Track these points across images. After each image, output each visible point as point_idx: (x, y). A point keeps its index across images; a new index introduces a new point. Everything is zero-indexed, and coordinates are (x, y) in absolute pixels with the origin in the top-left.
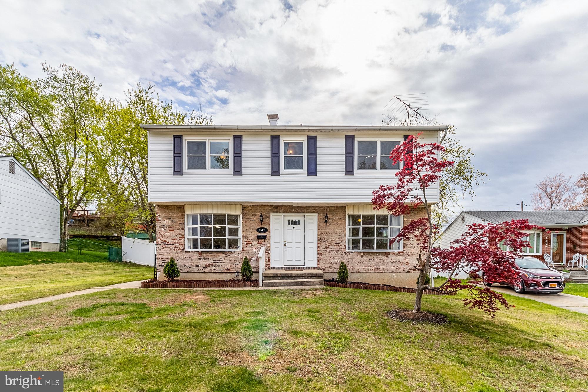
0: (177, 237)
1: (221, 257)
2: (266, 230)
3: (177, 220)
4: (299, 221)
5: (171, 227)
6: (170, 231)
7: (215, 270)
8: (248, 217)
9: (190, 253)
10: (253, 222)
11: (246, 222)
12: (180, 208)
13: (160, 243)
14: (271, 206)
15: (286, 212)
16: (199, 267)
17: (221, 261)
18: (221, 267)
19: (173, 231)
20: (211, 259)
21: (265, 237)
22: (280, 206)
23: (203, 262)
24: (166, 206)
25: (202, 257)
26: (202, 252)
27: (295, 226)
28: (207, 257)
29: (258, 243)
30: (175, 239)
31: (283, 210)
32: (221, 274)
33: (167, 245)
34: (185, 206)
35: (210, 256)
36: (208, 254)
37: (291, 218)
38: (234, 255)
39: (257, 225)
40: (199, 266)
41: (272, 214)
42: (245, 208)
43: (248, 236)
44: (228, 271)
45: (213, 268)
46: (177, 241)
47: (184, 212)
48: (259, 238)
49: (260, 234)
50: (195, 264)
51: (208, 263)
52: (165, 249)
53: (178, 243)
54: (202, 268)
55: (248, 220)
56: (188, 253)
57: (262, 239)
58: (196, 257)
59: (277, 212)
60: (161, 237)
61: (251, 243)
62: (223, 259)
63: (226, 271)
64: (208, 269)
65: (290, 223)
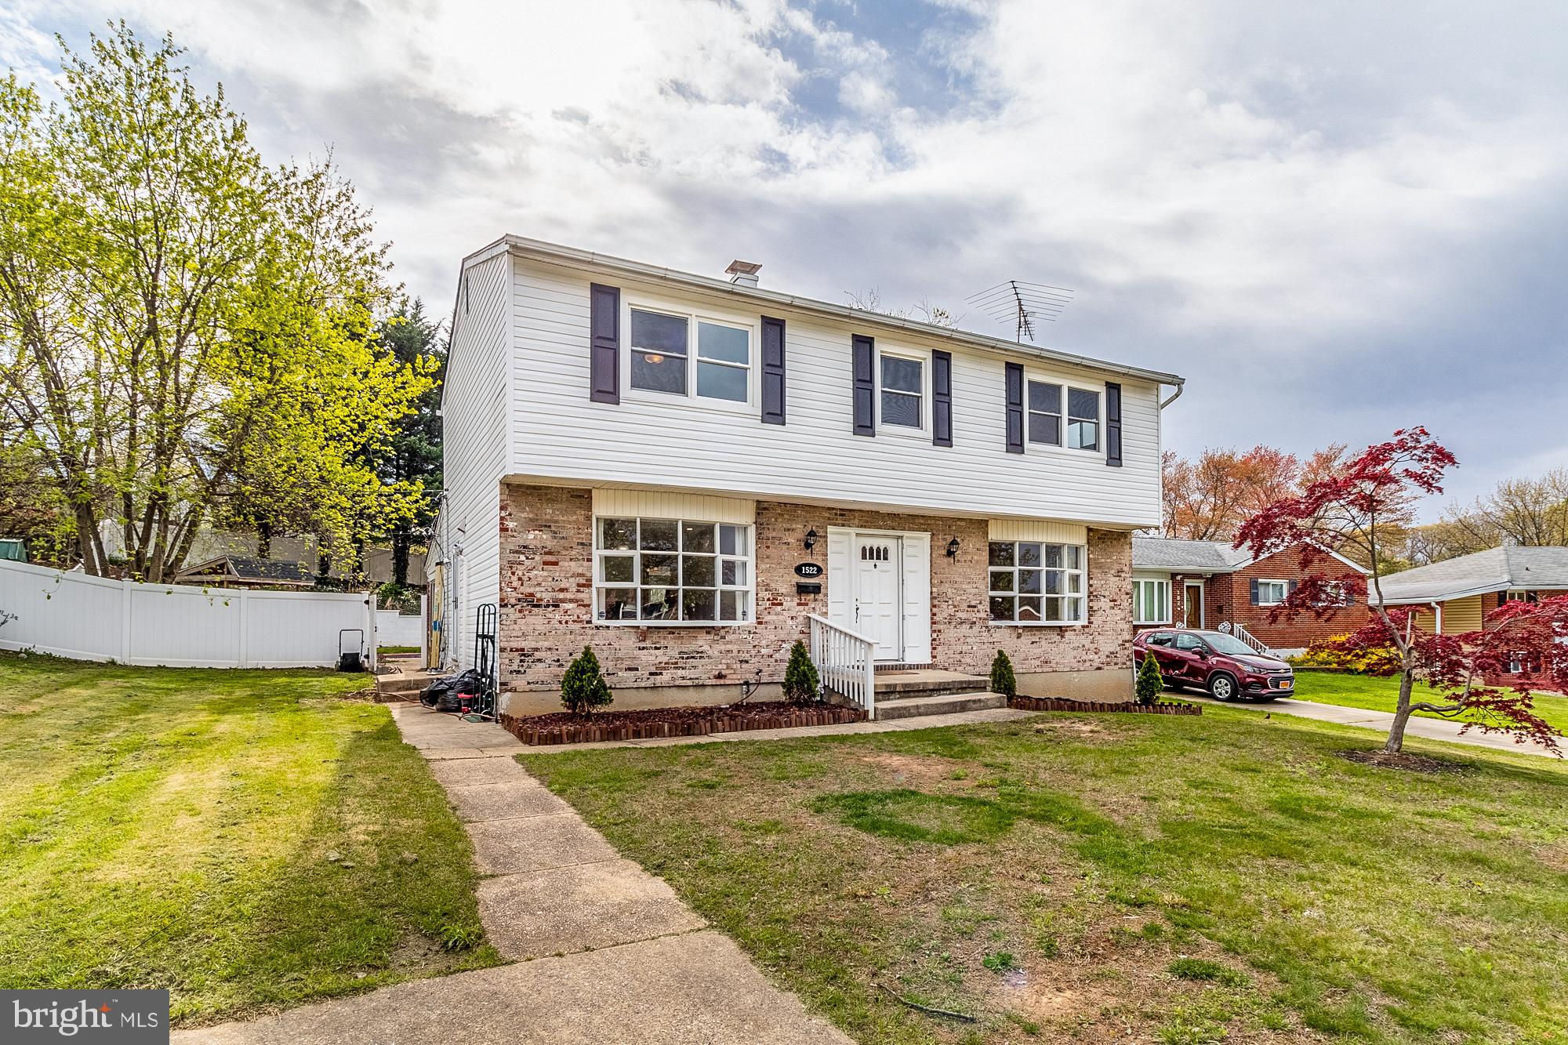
0: (571, 584)
1: (703, 642)
2: (820, 570)
3: (568, 531)
4: (886, 551)
5: (550, 553)
6: (545, 563)
7: (683, 678)
8: (774, 534)
9: (611, 633)
10: (785, 547)
11: (768, 547)
12: (580, 496)
13: (513, 601)
14: (829, 509)
15: (865, 527)
16: (639, 673)
17: (701, 655)
18: (702, 671)
19: (556, 564)
20: (673, 649)
21: (817, 589)
22: (850, 510)
23: (649, 658)
24: (534, 488)
25: (647, 644)
26: (649, 627)
27: (878, 563)
28: (663, 643)
29: (799, 604)
30: (562, 590)
31: (856, 521)
32: (700, 689)
33: (538, 606)
34: (594, 492)
35: (670, 641)
36: (663, 633)
37: (869, 543)
38: (735, 636)
39: (798, 557)
40: (637, 669)
41: (830, 529)
42: (765, 509)
43: (773, 585)
44: (722, 682)
45: (680, 673)
46: (569, 596)
47: (590, 509)
48: (802, 589)
49: (803, 580)
50: (627, 663)
51: (665, 659)
52: (530, 619)
53: (571, 601)
54: (646, 675)
55: (773, 543)
56: (603, 632)
57: (809, 593)
58: (630, 642)
59: (843, 525)
60: (516, 584)
61: (781, 604)
62: (706, 648)
63: (714, 682)
64: (666, 678)
65: (868, 554)
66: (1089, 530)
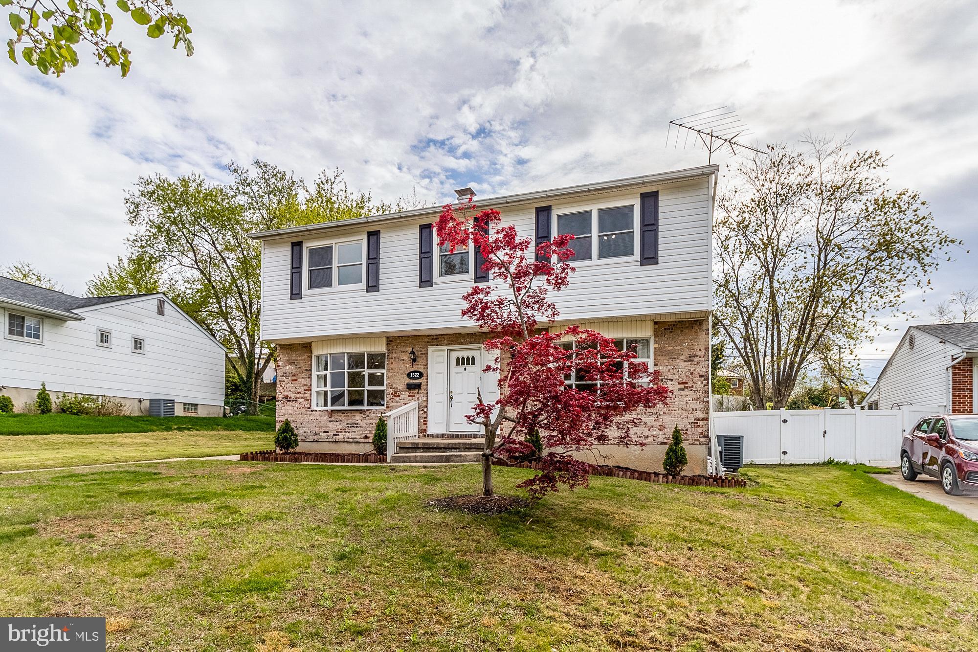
0: (301, 390)
1: (358, 418)
2: (421, 375)
3: (302, 365)
4: (473, 358)
5: (294, 375)
6: (293, 380)
7: (349, 438)
8: (396, 355)
9: (317, 413)
10: (402, 362)
11: (392, 363)
12: (305, 347)
13: (281, 399)
14: (428, 336)
15: (451, 344)
16: (329, 434)
17: (355, 425)
18: (357, 434)
19: (296, 380)
20: (344, 421)
21: (419, 386)
22: (442, 335)
23: (334, 427)
24: (289, 345)
25: (333, 419)
26: (332, 411)
27: (467, 367)
28: (340, 419)
29: (409, 396)
30: (298, 393)
31: (446, 342)
32: (357, 444)
33: (289, 401)
34: (313, 344)
35: (342, 418)
36: (340, 414)
37: (461, 354)
38: (374, 415)
39: (407, 367)
40: (328, 432)
41: (430, 349)
42: (391, 341)
43: (394, 385)
44: (367, 440)
45: (347, 435)
46: (301, 395)
47: (311, 353)
48: (410, 387)
49: (412, 381)
50: (324, 429)
51: (340, 427)
52: (287, 407)
53: (302, 398)
54: (332, 435)
55: (395, 360)
56: (314, 413)
57: (414, 389)
58: (325, 418)
59: (437, 345)
60: (282, 391)
61: (399, 396)
62: (359, 421)
63: (363, 440)
64: (340, 437)
65: (460, 362)
66: (656, 323)
